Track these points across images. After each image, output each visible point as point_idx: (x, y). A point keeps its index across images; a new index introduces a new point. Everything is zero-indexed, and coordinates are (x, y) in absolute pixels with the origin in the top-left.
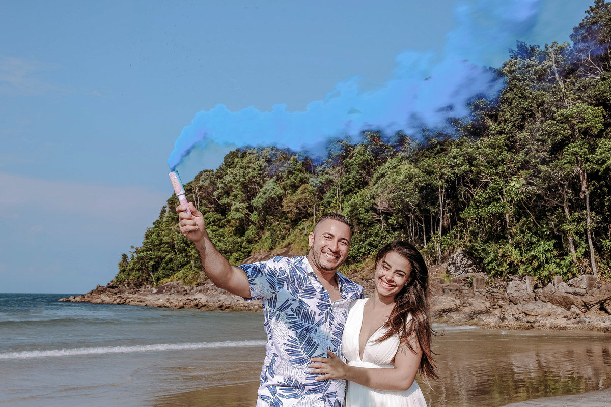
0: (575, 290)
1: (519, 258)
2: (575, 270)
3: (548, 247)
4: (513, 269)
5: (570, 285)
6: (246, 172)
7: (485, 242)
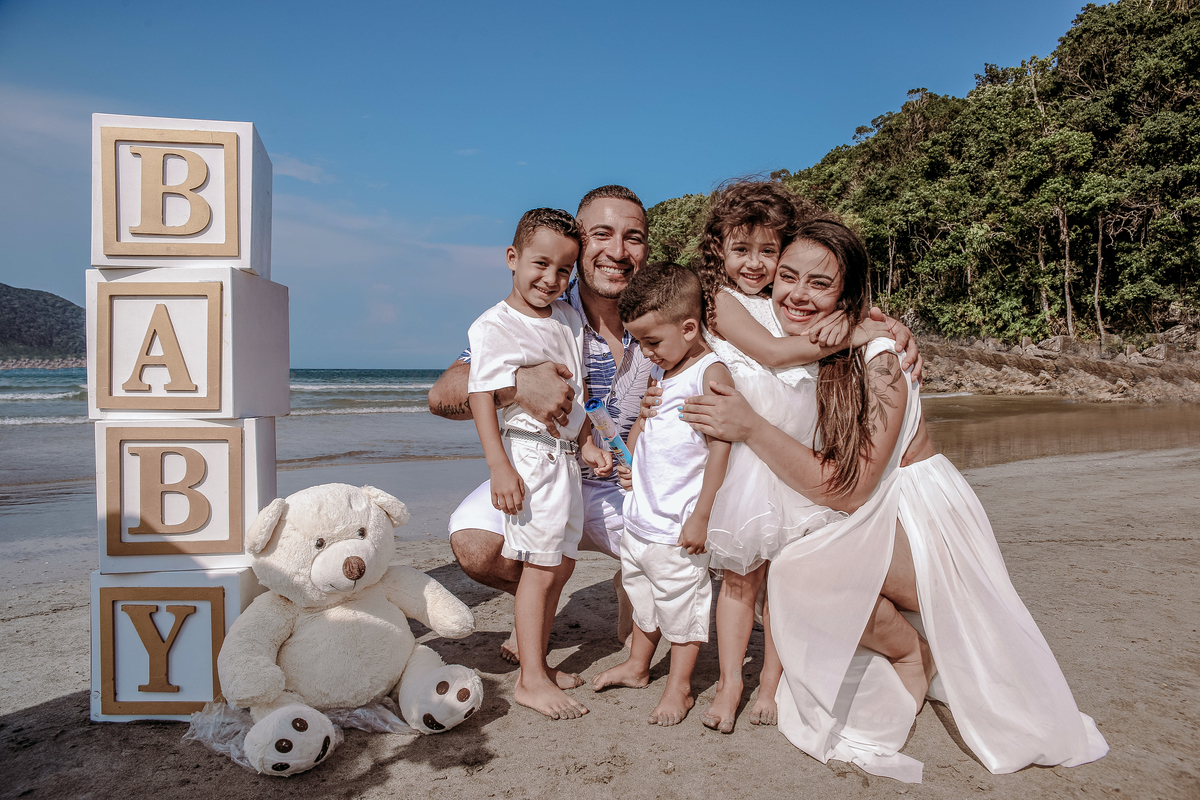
0: (1046, 352)
1: (981, 317)
2: (1047, 330)
3: (1015, 304)
4: (974, 330)
5: (1040, 348)
6: (666, 230)
7: (939, 300)
